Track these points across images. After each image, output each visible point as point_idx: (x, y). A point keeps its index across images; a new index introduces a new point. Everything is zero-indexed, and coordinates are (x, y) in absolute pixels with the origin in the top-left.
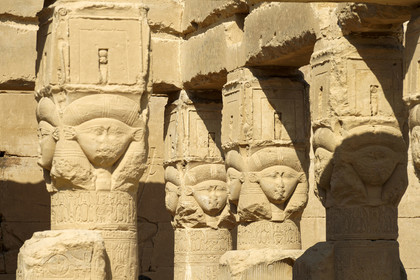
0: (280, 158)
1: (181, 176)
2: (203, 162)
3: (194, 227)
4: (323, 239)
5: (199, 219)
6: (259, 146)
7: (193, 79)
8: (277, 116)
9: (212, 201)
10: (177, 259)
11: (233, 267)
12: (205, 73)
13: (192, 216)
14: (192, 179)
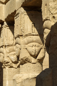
0: (34, 40)
1: (4, 50)
2: (12, 45)
3: (9, 68)
4: (48, 67)
5: (11, 65)
6: (27, 35)
7: (7, 17)
8: (33, 24)
9: (15, 59)
10: (4, 78)
11: (17, 80)
12: (10, 13)
13: (8, 64)
14: (8, 51)
